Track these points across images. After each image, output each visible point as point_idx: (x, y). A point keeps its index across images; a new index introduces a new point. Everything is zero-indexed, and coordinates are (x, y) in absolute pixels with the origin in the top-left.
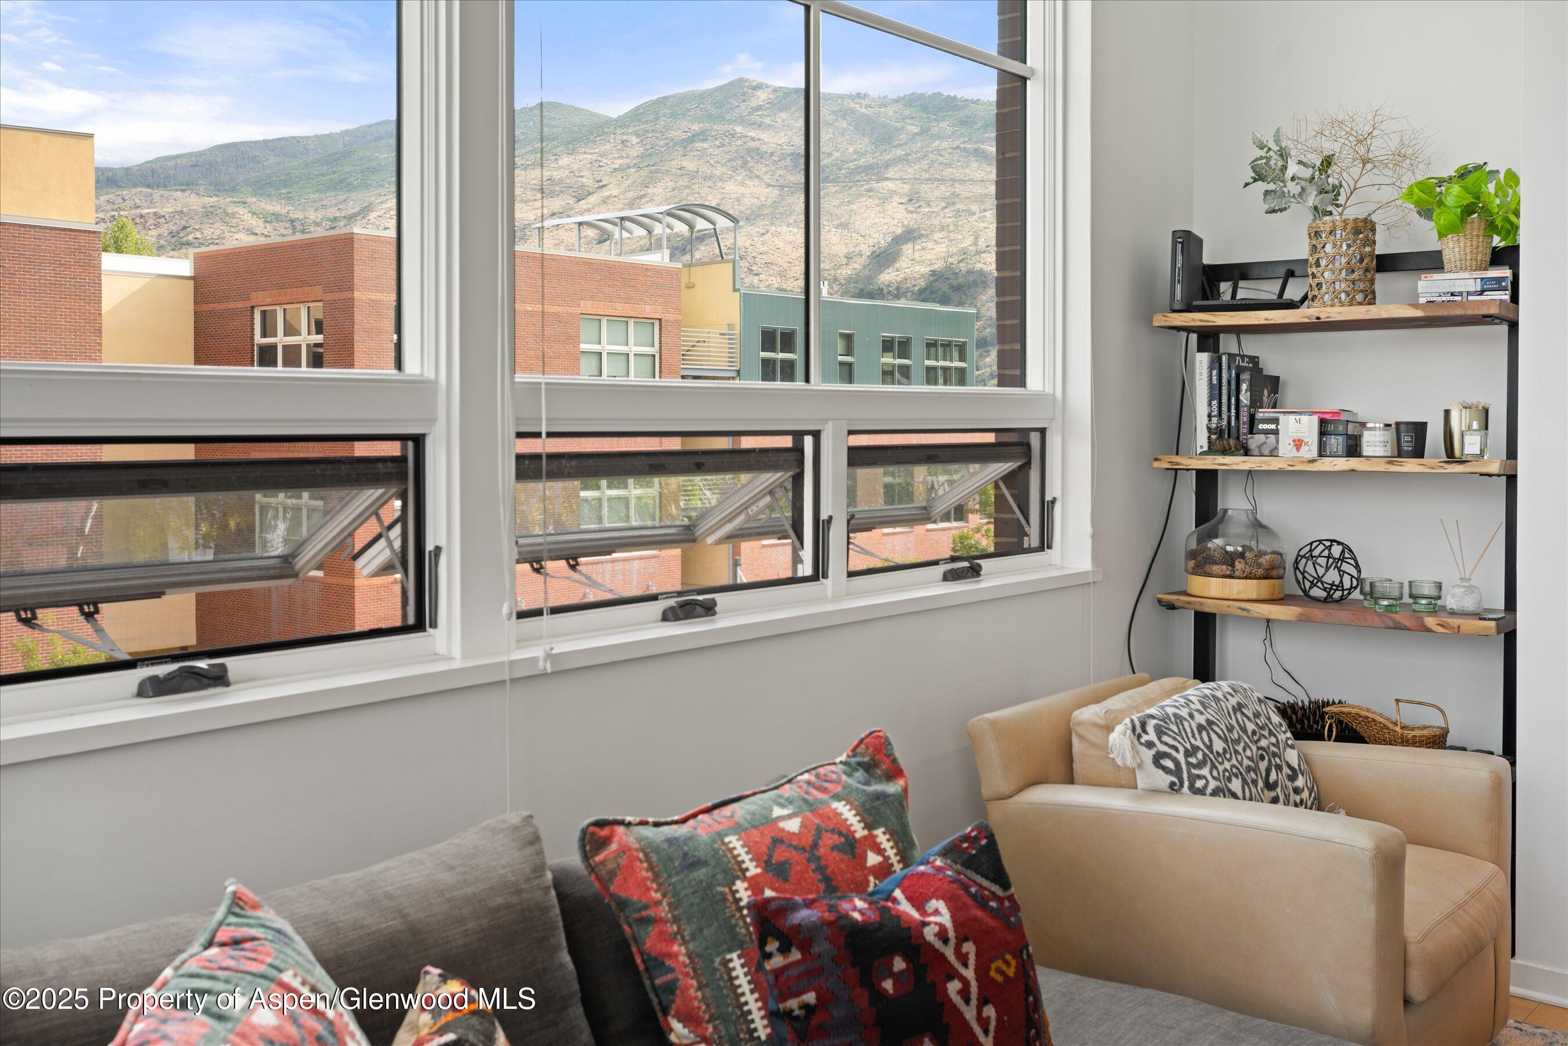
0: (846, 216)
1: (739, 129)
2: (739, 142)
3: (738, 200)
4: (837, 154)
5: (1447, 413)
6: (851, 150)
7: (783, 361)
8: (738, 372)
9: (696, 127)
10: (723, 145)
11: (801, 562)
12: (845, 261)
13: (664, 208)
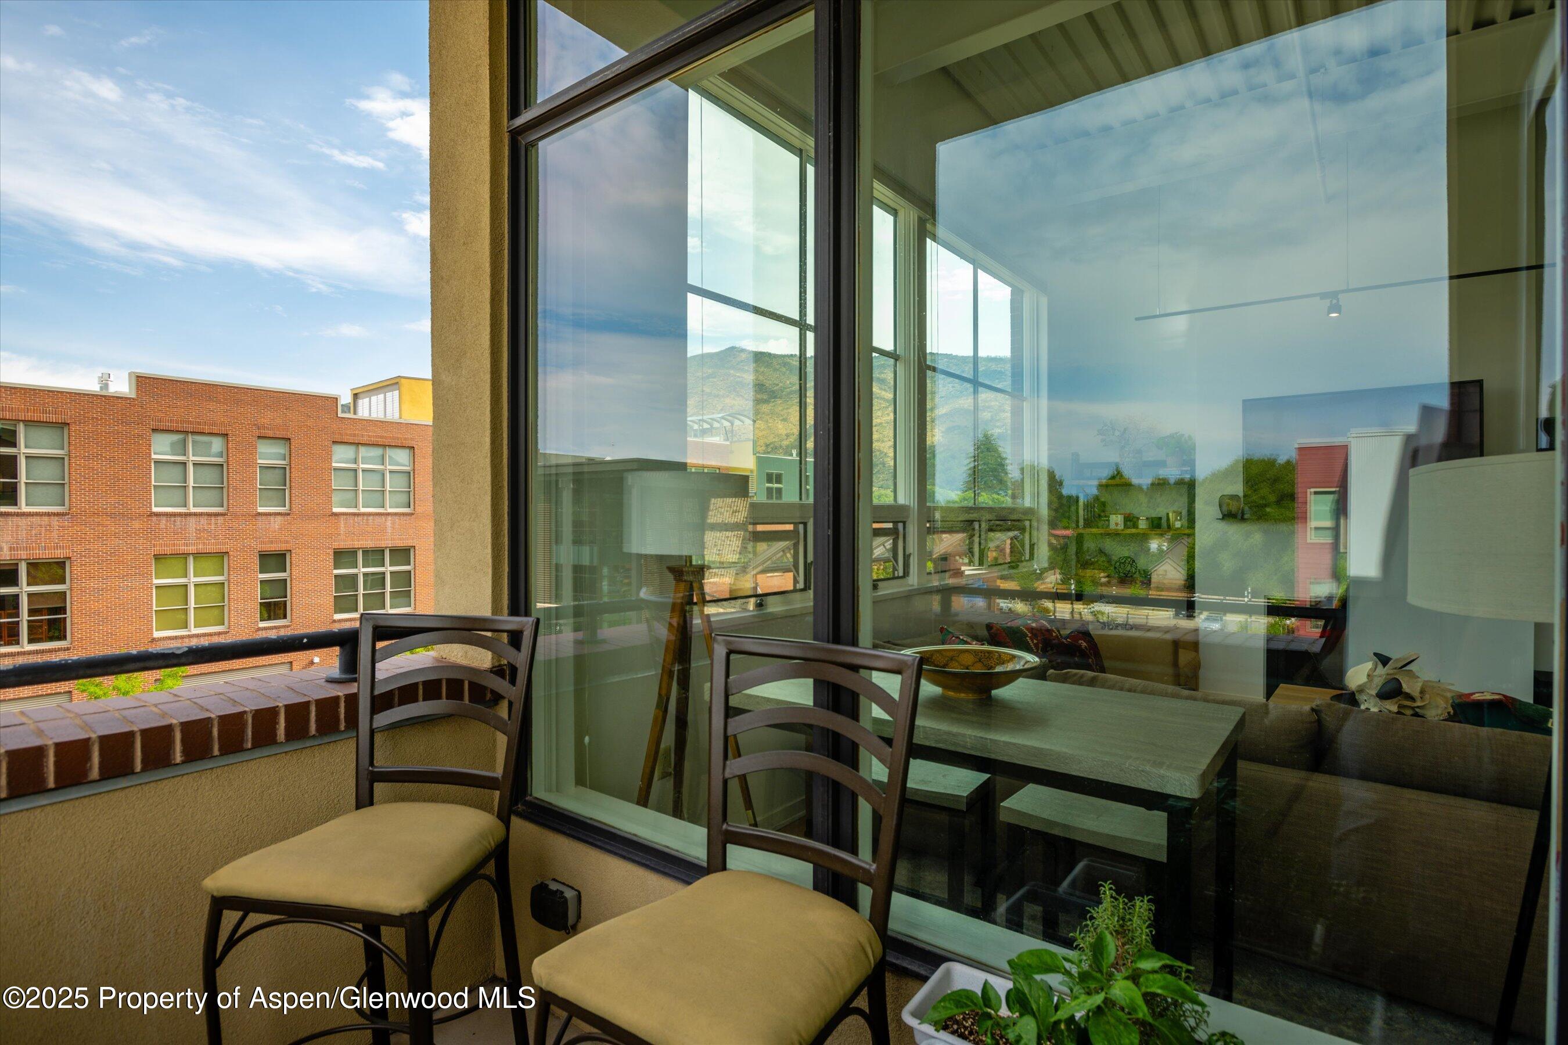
0: (786, 415)
1: (732, 372)
2: (732, 378)
3: (731, 407)
4: (781, 385)
5: (1168, 514)
6: (788, 382)
7: (776, 488)
8: (756, 493)
9: (710, 371)
10: (724, 380)
11: (798, 583)
12: (785, 437)
13: (720, 415)
